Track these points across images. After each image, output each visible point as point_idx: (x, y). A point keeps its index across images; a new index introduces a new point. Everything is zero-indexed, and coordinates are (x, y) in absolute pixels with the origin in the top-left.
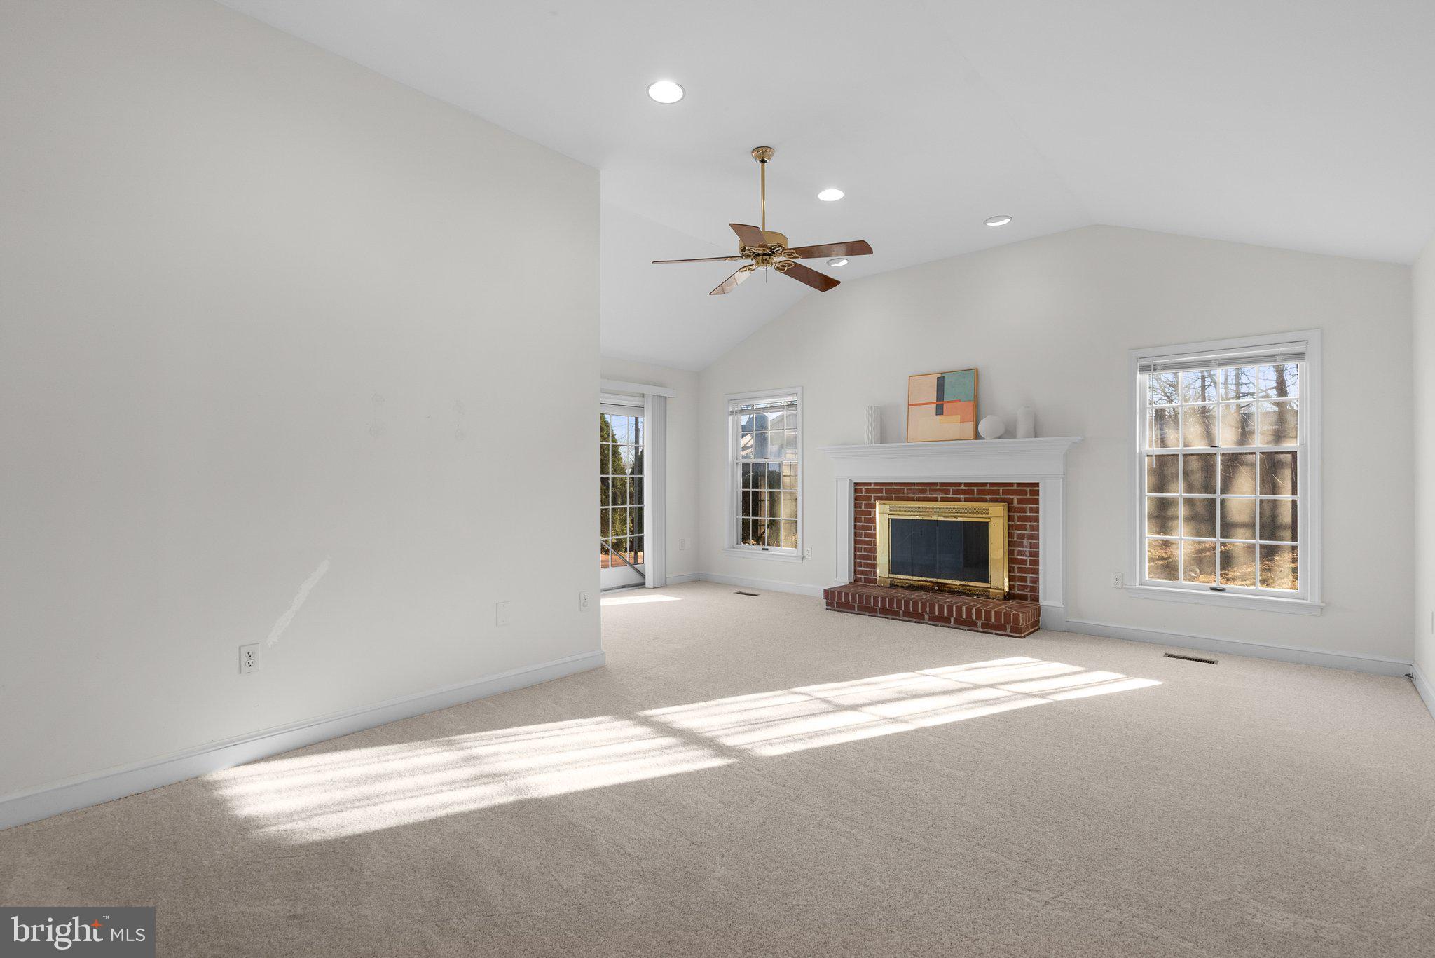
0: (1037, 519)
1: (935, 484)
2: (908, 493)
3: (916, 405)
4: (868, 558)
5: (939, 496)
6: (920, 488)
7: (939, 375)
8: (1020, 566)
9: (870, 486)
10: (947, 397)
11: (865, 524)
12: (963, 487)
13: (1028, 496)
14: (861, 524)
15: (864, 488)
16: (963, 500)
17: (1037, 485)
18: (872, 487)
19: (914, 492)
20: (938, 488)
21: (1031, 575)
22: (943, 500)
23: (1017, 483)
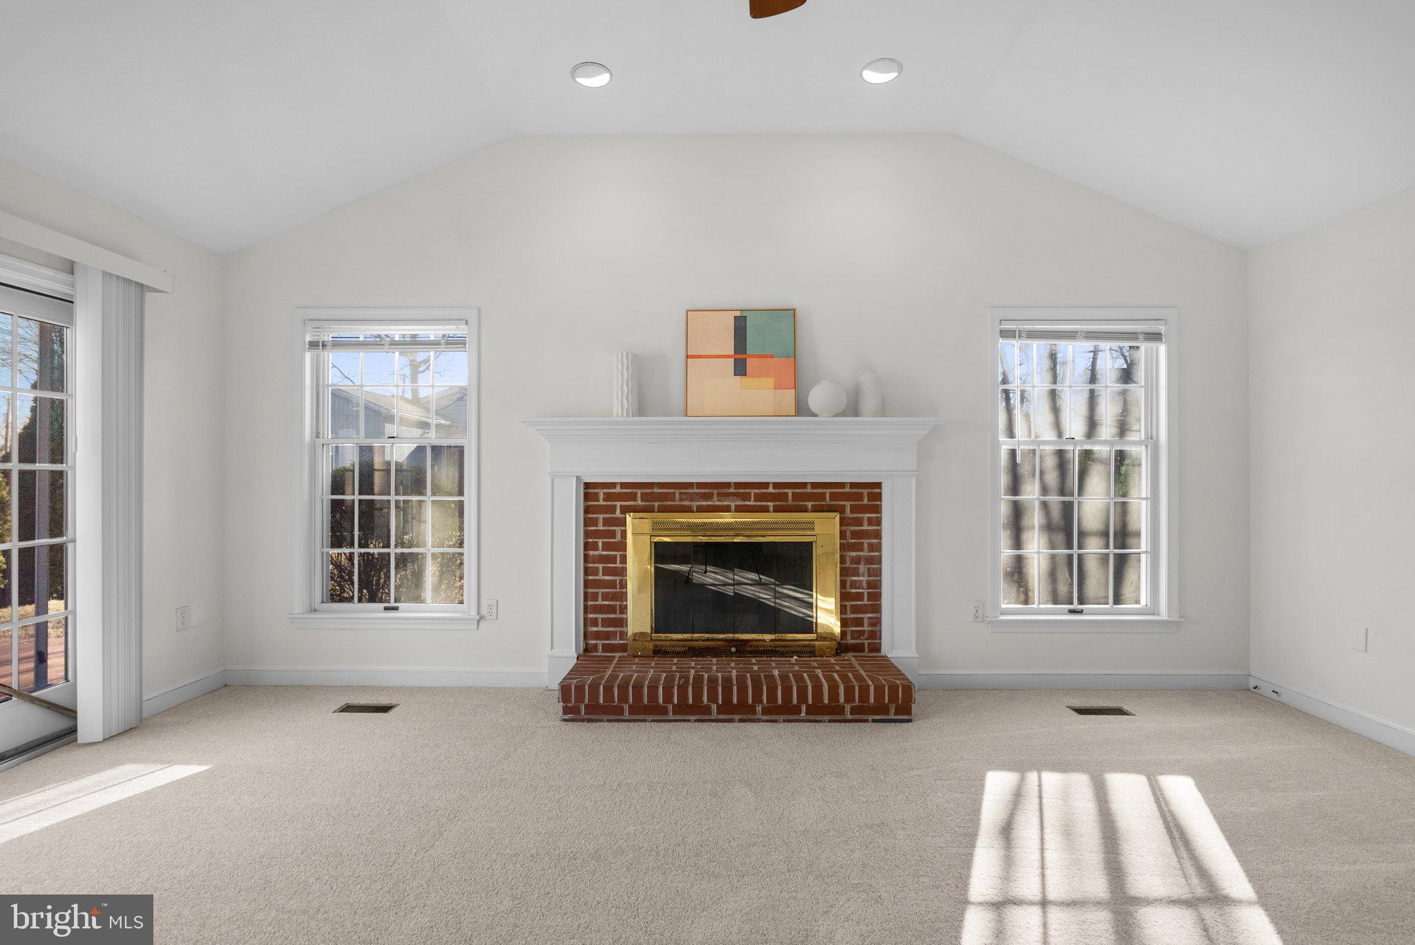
0: (878, 535)
1: (728, 485)
2: (681, 500)
3: (700, 357)
4: (612, 609)
5: (733, 505)
6: (702, 491)
7: (738, 314)
8: (855, 603)
9: (614, 488)
10: (751, 348)
11: (604, 553)
12: (771, 490)
13: (866, 501)
14: (597, 553)
15: (601, 493)
16: (771, 509)
17: (878, 485)
18: (618, 490)
19: (692, 497)
20: (732, 490)
21: (869, 615)
22: (739, 509)
23: (850, 483)
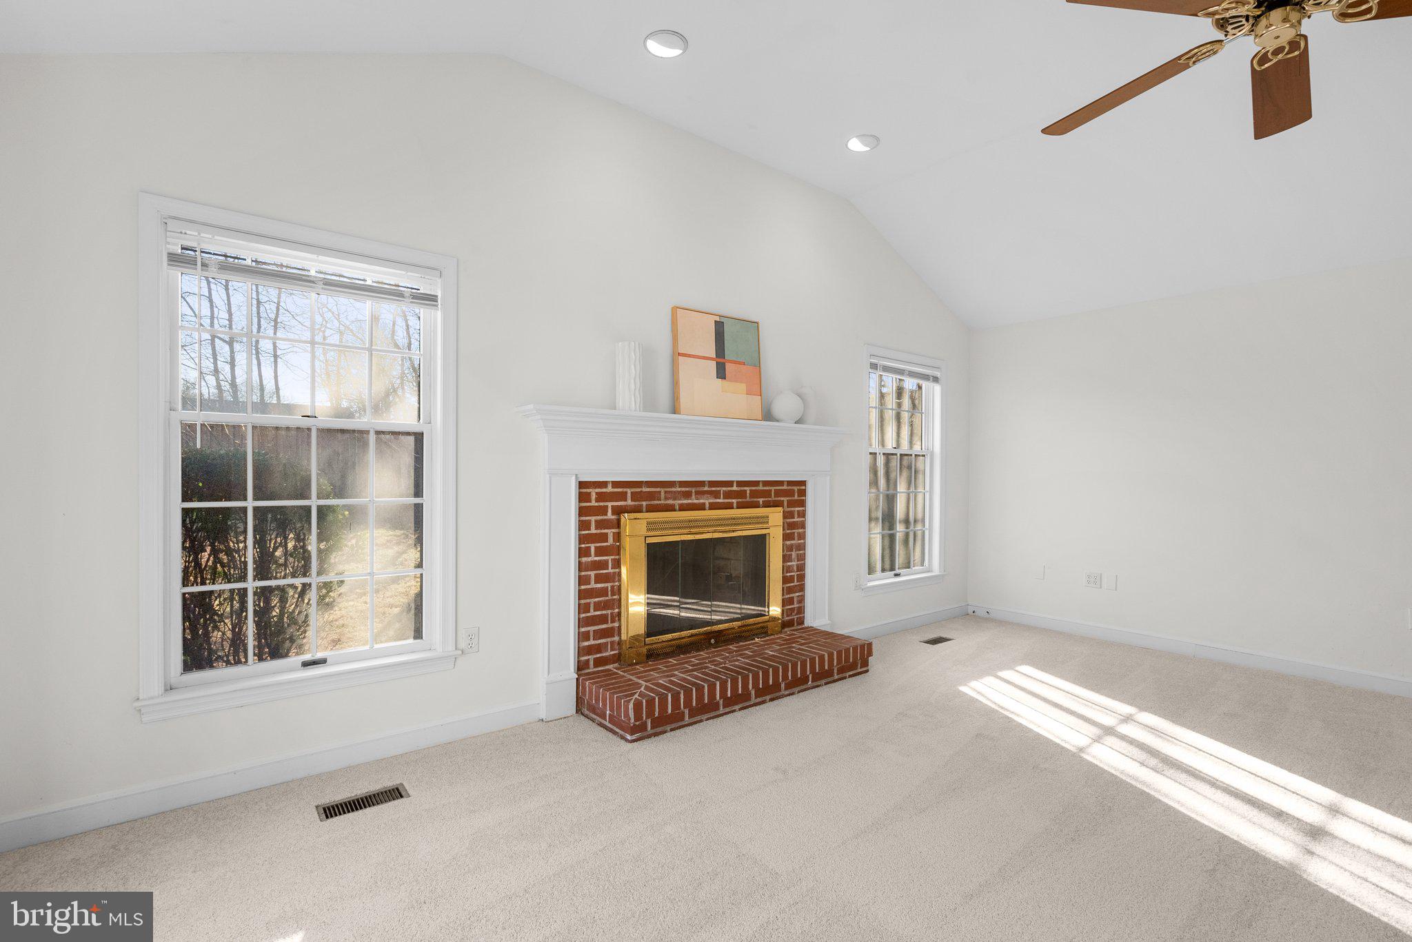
0: (803, 525)
1: (702, 483)
2: (666, 498)
3: (690, 356)
4: (603, 619)
5: (707, 502)
6: (683, 489)
7: (717, 319)
8: (789, 585)
9: (606, 487)
10: (729, 354)
11: (597, 559)
12: (735, 488)
13: (796, 497)
14: (589, 559)
15: (593, 492)
16: (735, 505)
17: (803, 483)
18: (610, 489)
19: (675, 496)
20: (706, 488)
21: (797, 594)
22: (713, 507)
23: (787, 481)
